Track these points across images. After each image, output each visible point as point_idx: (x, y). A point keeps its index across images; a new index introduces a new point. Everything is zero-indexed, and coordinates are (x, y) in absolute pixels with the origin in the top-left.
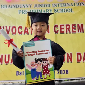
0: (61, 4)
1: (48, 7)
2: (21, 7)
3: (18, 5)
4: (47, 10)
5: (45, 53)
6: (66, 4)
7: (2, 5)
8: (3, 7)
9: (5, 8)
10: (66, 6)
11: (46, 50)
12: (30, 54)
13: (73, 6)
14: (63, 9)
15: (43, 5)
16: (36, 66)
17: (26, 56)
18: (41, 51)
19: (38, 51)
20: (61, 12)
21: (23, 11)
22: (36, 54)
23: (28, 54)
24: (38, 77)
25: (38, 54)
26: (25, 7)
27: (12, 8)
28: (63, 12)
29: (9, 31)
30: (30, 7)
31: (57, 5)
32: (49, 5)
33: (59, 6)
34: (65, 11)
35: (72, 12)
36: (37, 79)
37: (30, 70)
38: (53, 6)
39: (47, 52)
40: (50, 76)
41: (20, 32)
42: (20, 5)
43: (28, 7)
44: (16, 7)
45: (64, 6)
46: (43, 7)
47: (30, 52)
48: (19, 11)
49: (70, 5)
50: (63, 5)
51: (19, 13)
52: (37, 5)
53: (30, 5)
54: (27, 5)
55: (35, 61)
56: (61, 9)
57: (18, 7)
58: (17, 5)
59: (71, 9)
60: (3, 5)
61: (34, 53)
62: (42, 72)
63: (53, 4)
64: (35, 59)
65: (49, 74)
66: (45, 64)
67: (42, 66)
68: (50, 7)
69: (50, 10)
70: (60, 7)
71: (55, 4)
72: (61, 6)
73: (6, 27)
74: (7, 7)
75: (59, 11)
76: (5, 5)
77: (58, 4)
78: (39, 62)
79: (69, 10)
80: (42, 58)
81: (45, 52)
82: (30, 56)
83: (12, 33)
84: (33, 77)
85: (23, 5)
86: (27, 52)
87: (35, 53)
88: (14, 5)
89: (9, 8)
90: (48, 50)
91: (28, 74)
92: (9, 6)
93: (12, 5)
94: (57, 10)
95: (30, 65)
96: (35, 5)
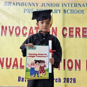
0: (71, 4)
1: (57, 6)
2: (27, 5)
3: (24, 3)
4: (55, 10)
5: (44, 57)
6: (77, 4)
7: (5, 2)
8: (7, 5)
9: (9, 5)
10: (77, 7)
11: (45, 54)
12: (31, 55)
13: (85, 6)
14: (73, 10)
15: (51, 4)
16: (35, 66)
17: (28, 57)
18: (41, 55)
19: (39, 54)
20: (71, 13)
21: (29, 10)
22: (36, 57)
23: (30, 55)
24: (35, 75)
25: (38, 57)
26: (31, 6)
27: (17, 6)
28: (73, 13)
29: (12, 32)
30: (37, 6)
31: (67, 5)
32: (58, 5)
33: (69, 6)
34: (76, 12)
35: (83, 13)
36: (34, 76)
37: (30, 68)
38: (62, 6)
39: (45, 56)
40: (45, 75)
41: (25, 33)
42: (26, 3)
43: (34, 6)
44: (21, 5)
45: (75, 6)
46: (51, 6)
47: (31, 54)
48: (24, 9)
49: (82, 6)
50: (73, 5)
51: (24, 12)
52: (44, 4)
53: (36, 3)
54: (33, 3)
55: (35, 62)
56: (71, 10)
57: (23, 5)
58: (22, 3)
59: (83, 10)
60: (7, 2)
61: (34, 55)
62: (39, 71)
63: (62, 4)
64: (35, 60)
65: (44, 74)
66: (42, 65)
67: (39, 66)
68: (59, 6)
69: (59, 10)
70: (70, 8)
71: (64, 4)
72: (72, 6)
73: (9, 27)
74: (12, 4)
75: (69, 12)
76: (9, 2)
77: (69, 4)
78: (38, 63)
79: (80, 11)
80: (40, 60)
81: (44, 55)
82: (31, 57)
83: (15, 34)
84: (31, 74)
85: (29, 3)
86: (30, 54)
87: (36, 55)
88: (19, 3)
89: (13, 5)
90: (46, 55)
91: (28, 71)
92: (14, 3)
93: (17, 3)
94: (66, 11)
95: (30, 64)
96: (43, 4)
